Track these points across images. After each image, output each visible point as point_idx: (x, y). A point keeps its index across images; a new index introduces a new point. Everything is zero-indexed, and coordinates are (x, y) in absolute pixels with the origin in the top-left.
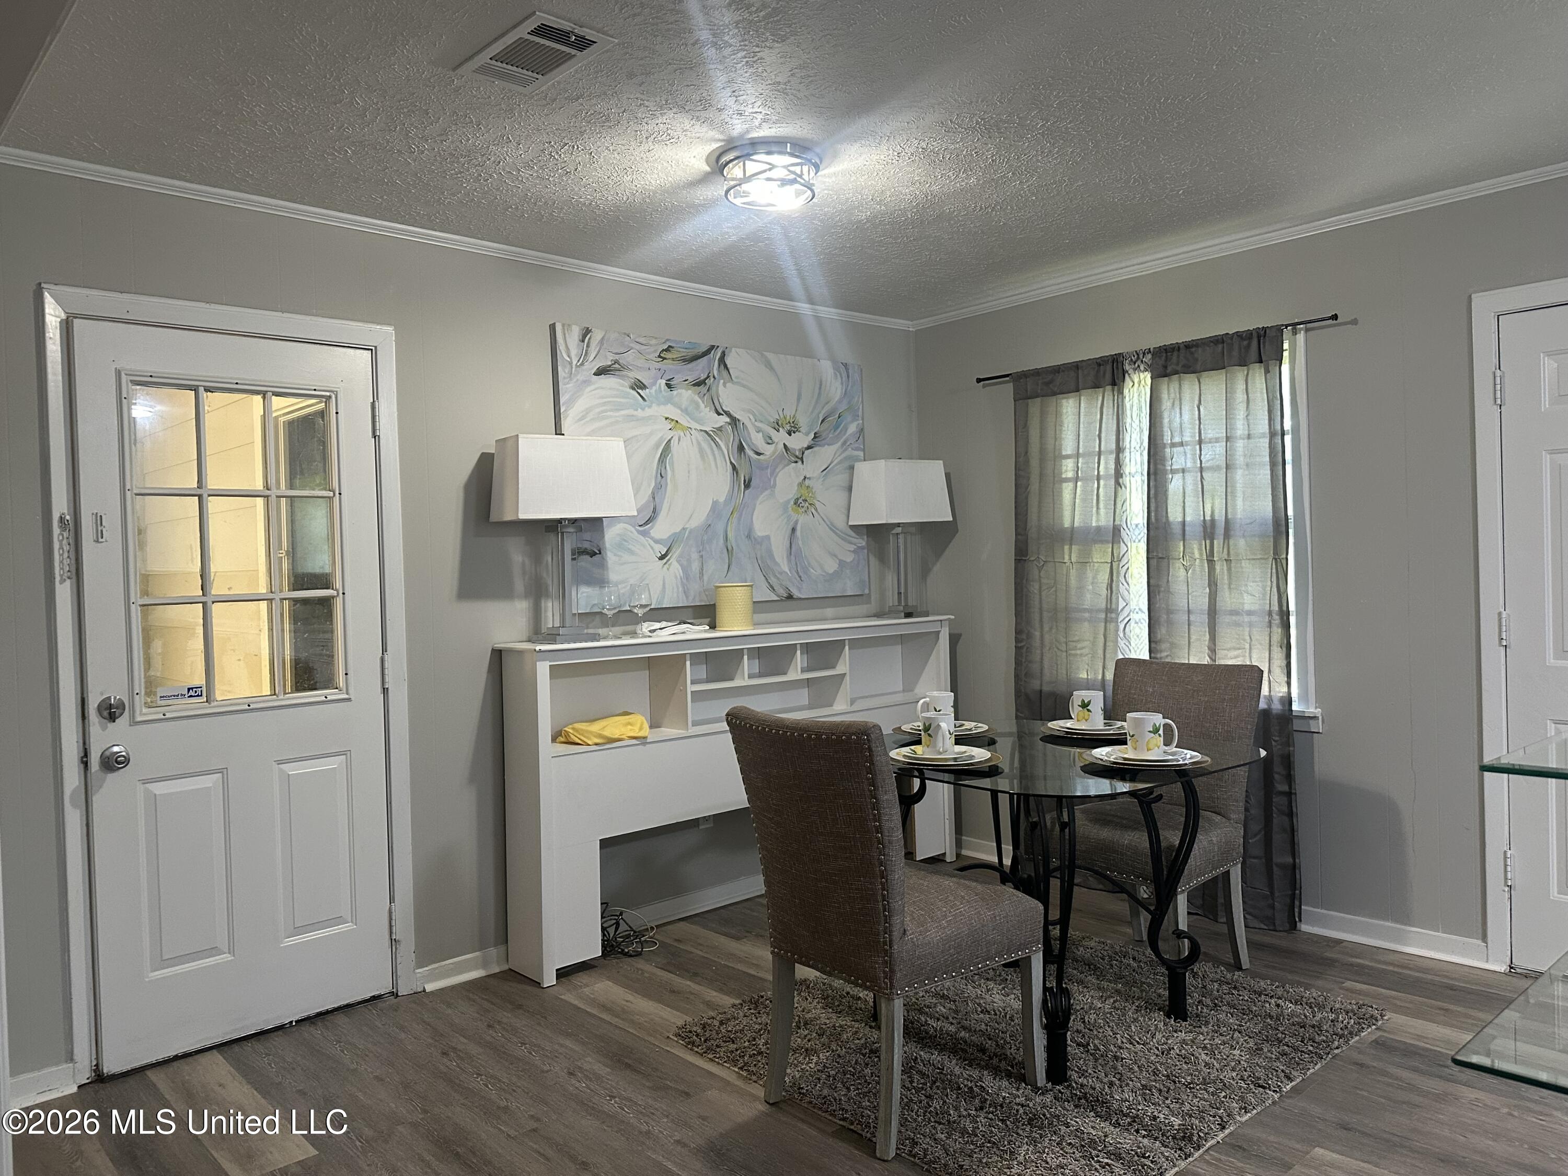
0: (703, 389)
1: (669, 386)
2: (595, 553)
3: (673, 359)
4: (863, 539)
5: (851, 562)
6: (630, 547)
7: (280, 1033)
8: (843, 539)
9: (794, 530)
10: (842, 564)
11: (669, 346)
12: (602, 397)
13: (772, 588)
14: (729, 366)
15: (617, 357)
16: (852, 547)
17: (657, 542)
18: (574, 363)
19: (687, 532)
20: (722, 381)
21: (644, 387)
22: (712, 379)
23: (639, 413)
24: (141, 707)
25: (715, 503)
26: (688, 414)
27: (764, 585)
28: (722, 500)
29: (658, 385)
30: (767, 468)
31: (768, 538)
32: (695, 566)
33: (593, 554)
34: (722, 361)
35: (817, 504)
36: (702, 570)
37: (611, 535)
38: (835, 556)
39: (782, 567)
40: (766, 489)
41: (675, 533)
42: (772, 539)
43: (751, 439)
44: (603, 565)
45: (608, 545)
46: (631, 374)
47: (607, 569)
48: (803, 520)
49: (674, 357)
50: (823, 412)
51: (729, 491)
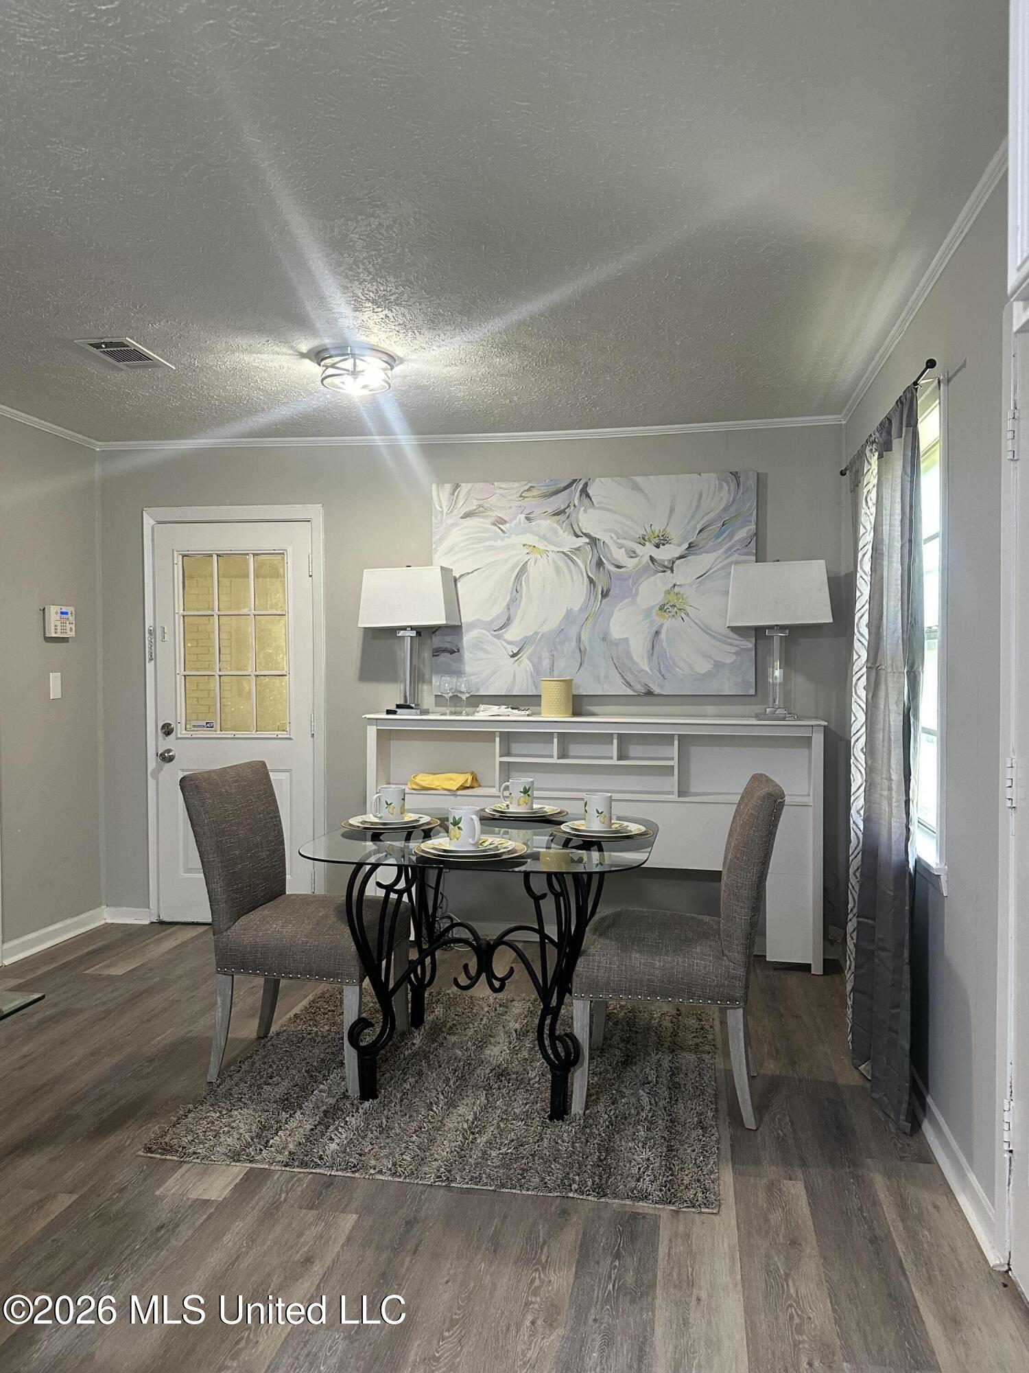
0: (562, 517)
1: (528, 519)
2: (455, 651)
3: (534, 497)
4: (750, 641)
5: (731, 663)
6: (485, 647)
8: (724, 642)
9: (657, 633)
10: (718, 665)
11: (531, 487)
12: (466, 535)
13: (629, 684)
14: (591, 495)
15: (481, 502)
16: (734, 649)
17: (510, 643)
18: (445, 511)
19: (540, 635)
20: (582, 509)
21: (504, 522)
22: (572, 508)
23: (499, 543)
24: (181, 730)
25: (569, 612)
26: (546, 540)
27: (620, 681)
28: (576, 608)
29: (518, 519)
30: (630, 578)
31: (626, 640)
32: (546, 663)
33: (452, 652)
34: (584, 492)
35: (688, 609)
36: (553, 666)
37: (468, 638)
38: (710, 657)
39: (641, 664)
40: (627, 598)
41: (527, 637)
42: (631, 642)
43: (611, 555)
44: (460, 660)
45: (465, 645)
46: (492, 514)
47: (464, 664)
48: (668, 623)
49: (535, 494)
50: (702, 523)
51: (585, 600)
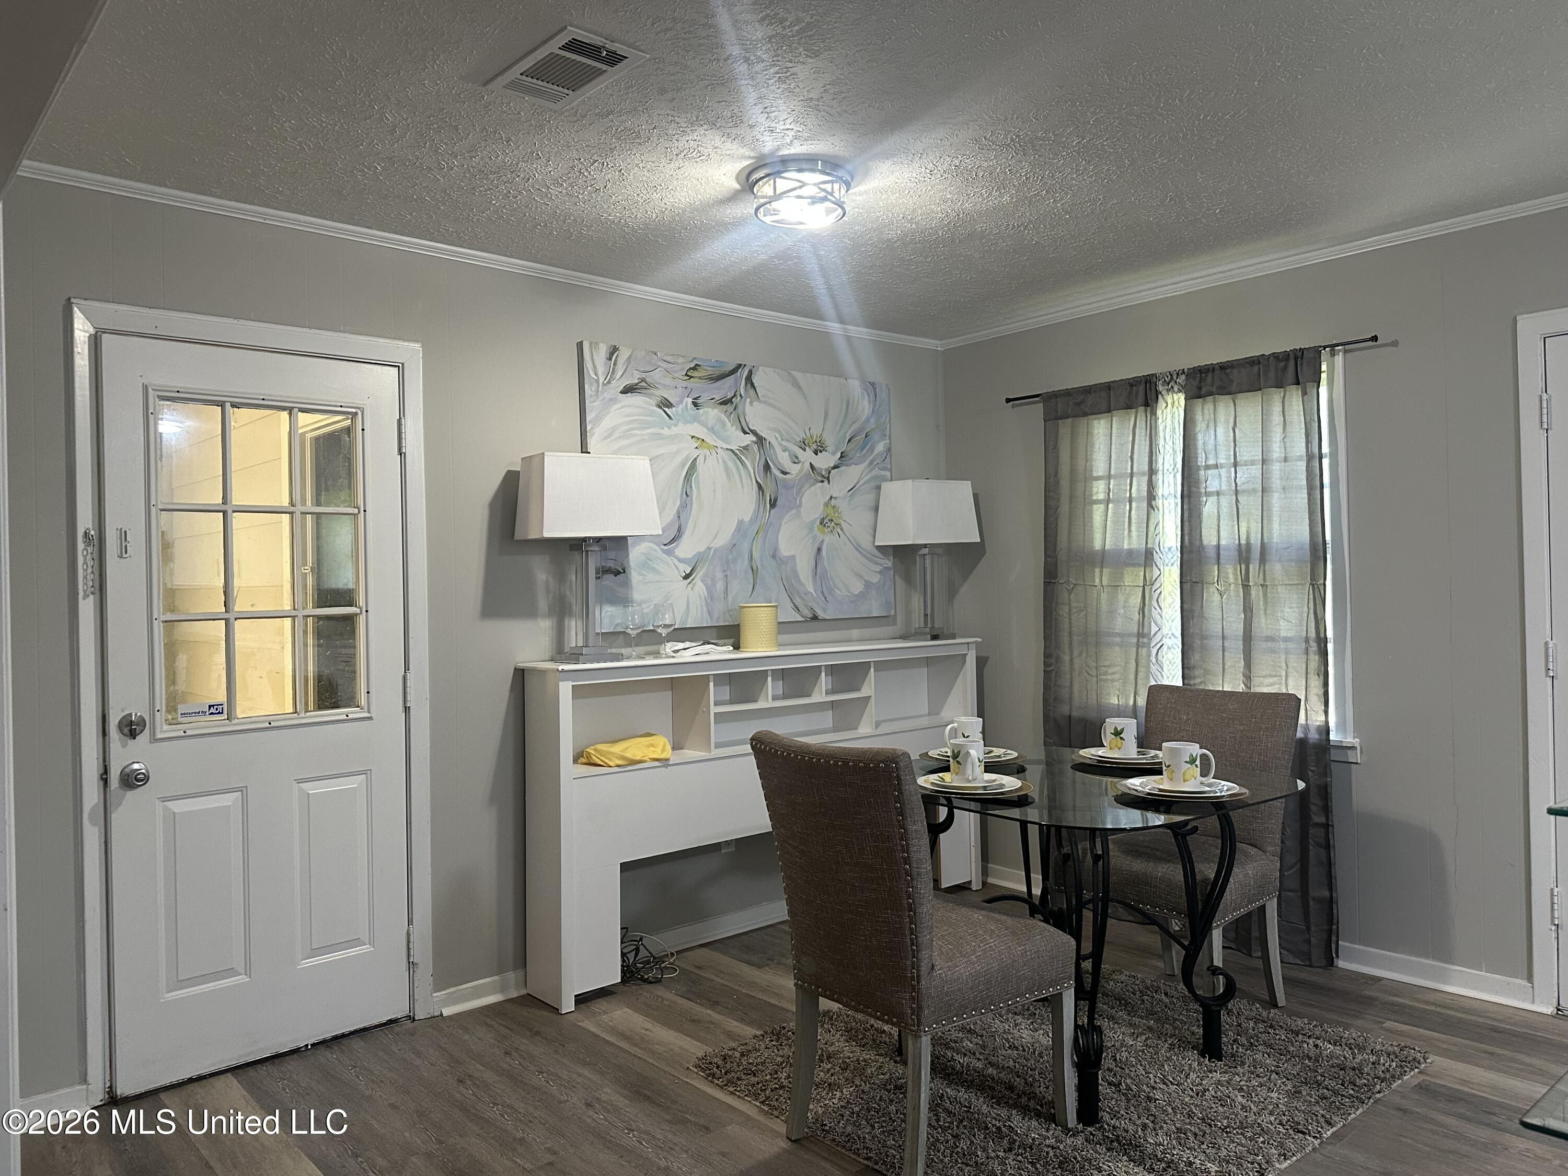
0: (729, 408)
1: (695, 404)
2: (619, 571)
3: (700, 378)
4: (889, 559)
5: (877, 583)
6: (655, 566)
7: (295, 1056)
8: (870, 560)
9: (819, 550)
10: (868, 584)
11: (697, 365)
12: (628, 416)
13: (797, 609)
14: (755, 385)
15: (644, 375)
16: (878, 568)
17: (681, 561)
18: (601, 381)
19: (712, 551)
20: (748, 400)
21: (670, 405)
22: (739, 398)
23: (665, 431)
24: (162, 725)
25: (741, 522)
26: (714, 433)
27: (789, 605)
28: (747, 519)
29: (684, 403)
30: (793, 487)
31: (793, 558)
32: (720, 586)
33: (617, 573)
34: (749, 379)
35: (844, 525)
36: (727, 589)
37: (635, 554)
38: (862, 578)
39: (807, 586)
40: (792, 509)
41: (700, 553)
42: (798, 561)
43: (777, 459)
44: (627, 584)
45: (632, 564)
46: (656, 392)
47: (632, 588)
48: (829, 539)
49: (701, 375)
50: (850, 431)
51: (754, 511)
